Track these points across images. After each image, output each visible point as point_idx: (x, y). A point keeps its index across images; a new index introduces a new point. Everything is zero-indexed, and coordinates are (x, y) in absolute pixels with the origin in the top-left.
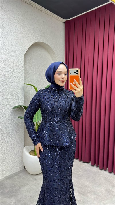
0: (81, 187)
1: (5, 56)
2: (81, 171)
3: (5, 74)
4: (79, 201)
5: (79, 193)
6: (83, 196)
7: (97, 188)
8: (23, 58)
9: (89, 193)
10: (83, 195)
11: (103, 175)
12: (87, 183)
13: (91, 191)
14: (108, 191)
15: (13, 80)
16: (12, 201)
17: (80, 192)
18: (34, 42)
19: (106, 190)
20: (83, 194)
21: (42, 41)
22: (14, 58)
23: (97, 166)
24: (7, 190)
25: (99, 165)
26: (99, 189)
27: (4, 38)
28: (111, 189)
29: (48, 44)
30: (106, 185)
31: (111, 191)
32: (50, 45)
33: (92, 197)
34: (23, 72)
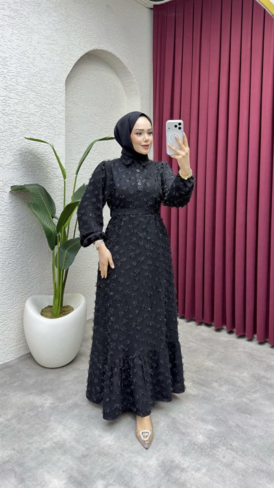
0: (198, 371)
1: (26, 80)
2: (192, 342)
3: (26, 119)
4: (194, 396)
5: (194, 381)
6: (203, 388)
7: (232, 373)
8: (63, 85)
9: (216, 381)
10: (202, 385)
11: (245, 348)
12: (209, 364)
13: (220, 378)
14: (258, 378)
15: (42, 133)
16: (45, 400)
17: (196, 379)
18: (86, 50)
19: (253, 376)
20: (202, 383)
21: (104, 49)
22: (45, 85)
23: (230, 332)
24: (32, 381)
25: (235, 330)
26: (237, 374)
27: (24, 39)
28: (262, 373)
29: (117, 55)
30: (251, 366)
31: (264, 377)
32: (120, 57)
33: (224, 389)
34: (63, 115)
